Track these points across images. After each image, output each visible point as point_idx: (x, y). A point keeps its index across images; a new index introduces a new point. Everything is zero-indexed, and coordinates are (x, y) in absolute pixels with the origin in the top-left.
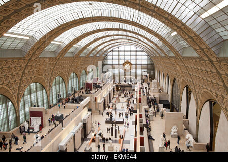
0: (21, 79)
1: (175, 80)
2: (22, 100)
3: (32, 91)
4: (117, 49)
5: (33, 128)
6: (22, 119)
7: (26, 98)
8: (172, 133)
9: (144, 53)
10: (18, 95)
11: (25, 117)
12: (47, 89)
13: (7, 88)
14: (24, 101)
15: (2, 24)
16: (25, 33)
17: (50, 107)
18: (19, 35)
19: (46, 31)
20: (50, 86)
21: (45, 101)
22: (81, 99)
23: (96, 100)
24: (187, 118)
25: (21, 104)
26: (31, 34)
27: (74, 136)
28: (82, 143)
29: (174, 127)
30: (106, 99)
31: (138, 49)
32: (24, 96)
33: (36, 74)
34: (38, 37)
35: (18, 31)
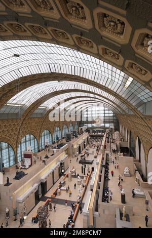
0: (19, 132)
1: (131, 132)
2: (19, 146)
3: (27, 140)
4: (90, 109)
5: (25, 166)
6: (19, 159)
7: (22, 145)
8: (125, 173)
9: (111, 112)
10: (16, 143)
11: (21, 158)
12: (38, 138)
13: (8, 138)
14: (21, 147)
15: (3, 98)
16: (19, 103)
17: (39, 151)
18: (15, 104)
19: (33, 101)
20: (40, 136)
21: (36, 147)
22: (61, 145)
23: (72, 146)
24: (140, 162)
25: (19, 148)
26: (23, 103)
27: (53, 172)
28: (59, 178)
29: (126, 168)
30: (81, 145)
31: (106, 109)
32: (21, 144)
33: (29, 129)
34: (28, 104)
35: (15, 102)
